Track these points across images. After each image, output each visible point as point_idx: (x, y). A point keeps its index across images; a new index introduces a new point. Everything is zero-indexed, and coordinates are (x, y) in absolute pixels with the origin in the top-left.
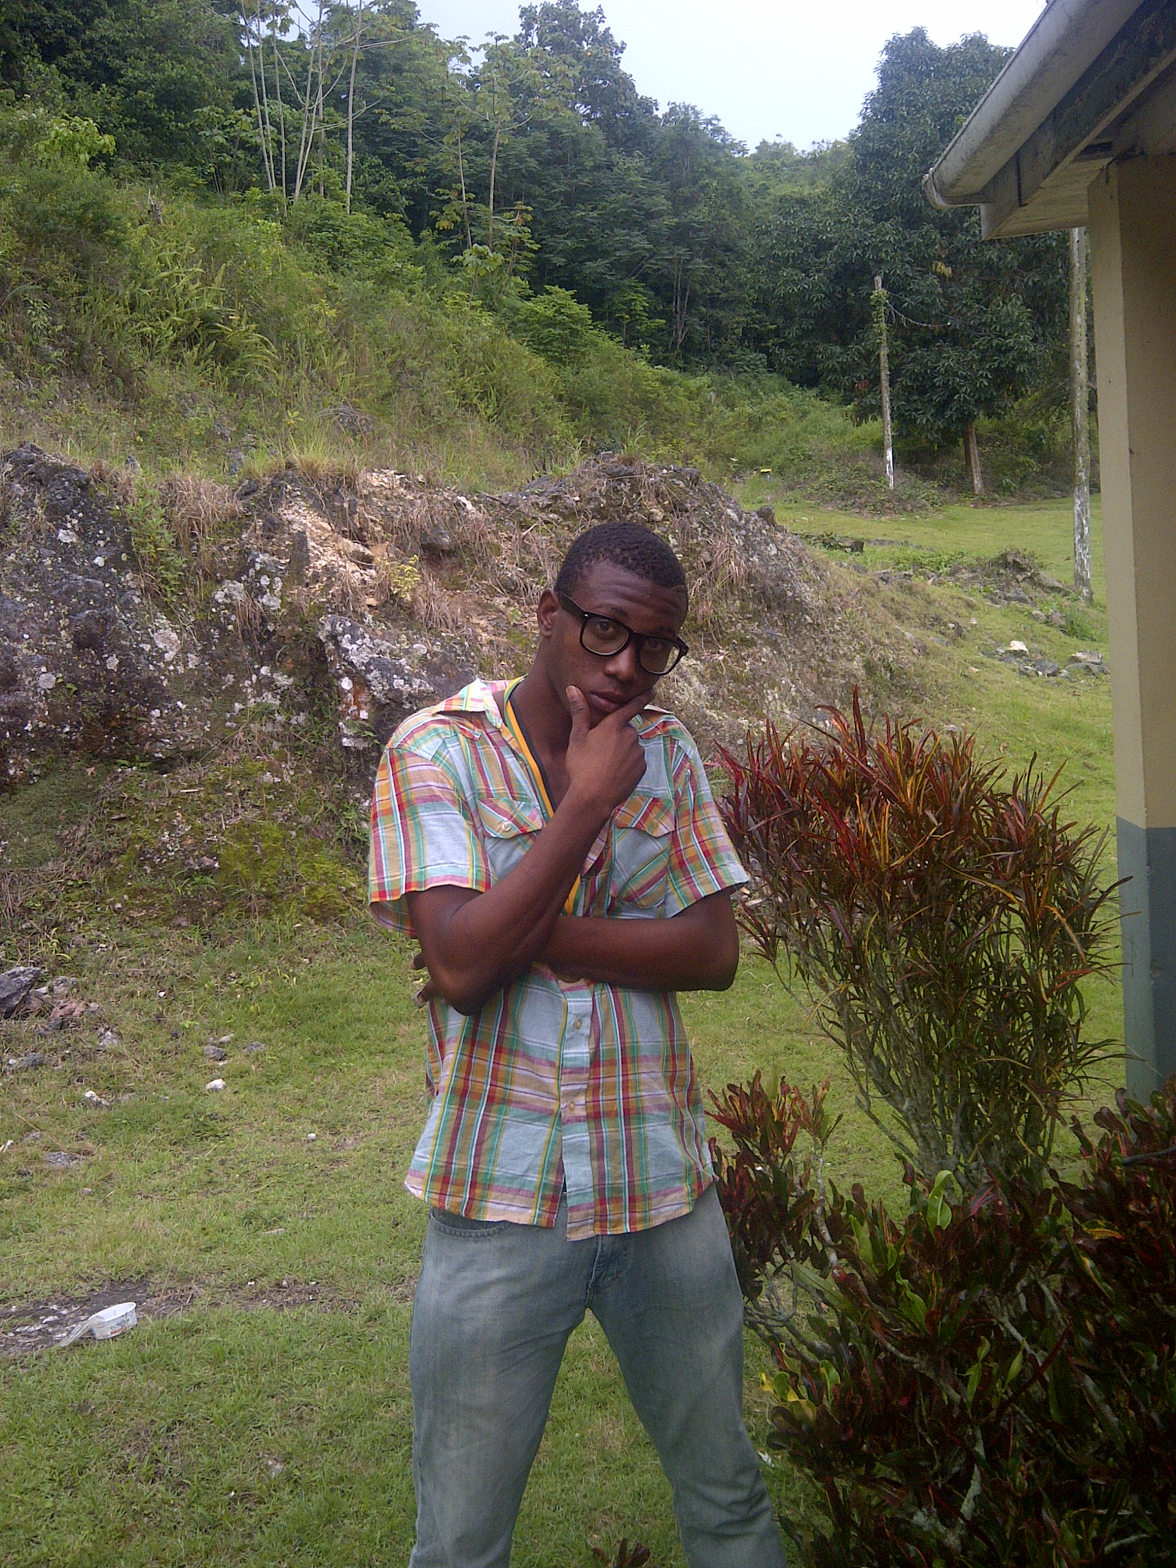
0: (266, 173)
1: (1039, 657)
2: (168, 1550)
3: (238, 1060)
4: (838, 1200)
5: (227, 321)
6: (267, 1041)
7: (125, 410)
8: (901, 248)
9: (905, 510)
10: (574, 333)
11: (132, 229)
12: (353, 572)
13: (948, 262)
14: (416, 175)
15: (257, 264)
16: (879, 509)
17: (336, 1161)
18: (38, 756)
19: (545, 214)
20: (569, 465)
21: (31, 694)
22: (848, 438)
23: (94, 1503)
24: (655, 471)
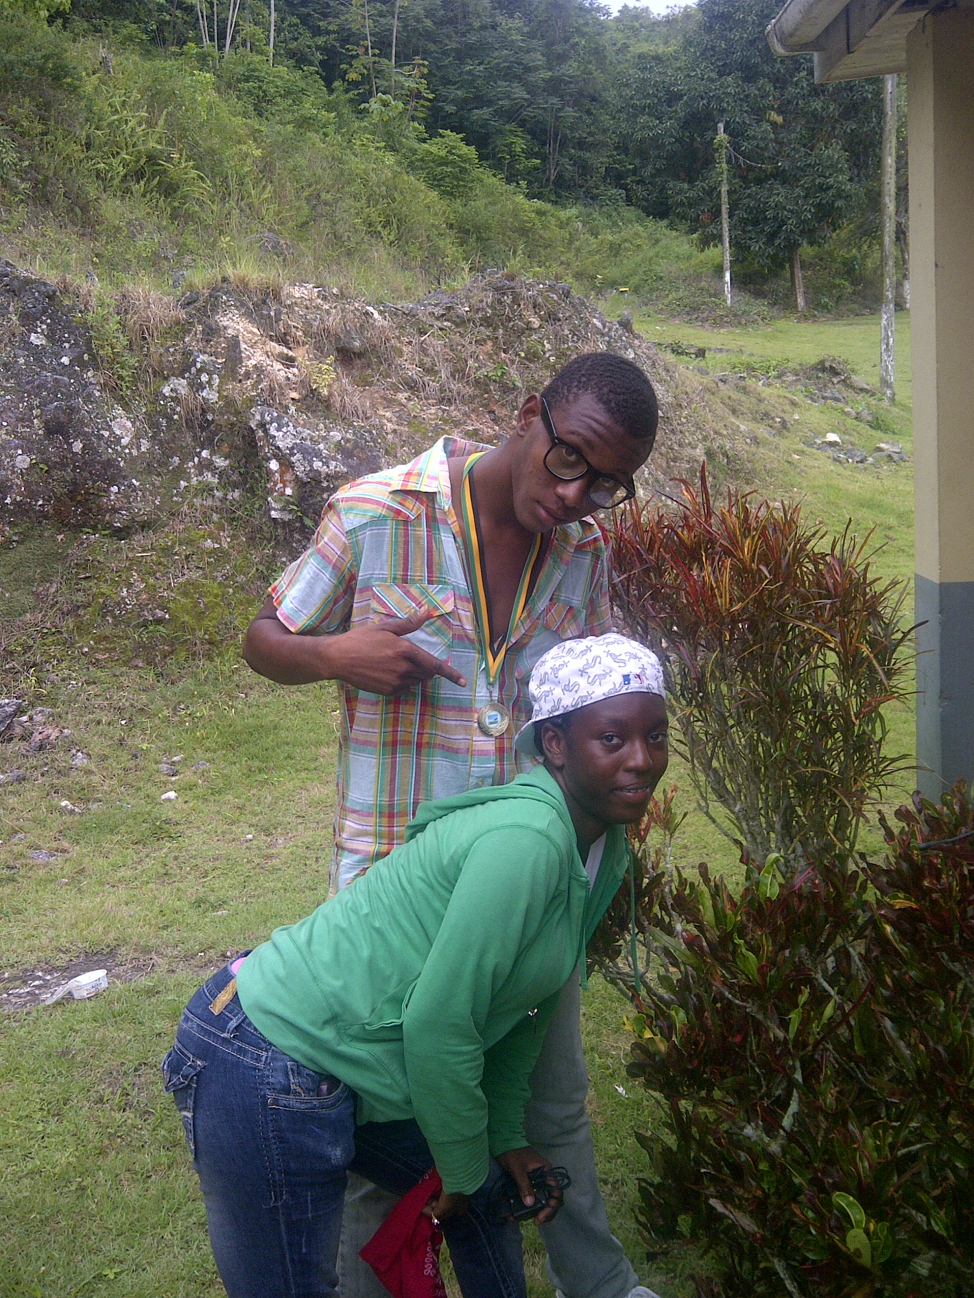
0: (200, 30)
1: (850, 447)
2: (137, 1164)
3: (187, 776)
4: (683, 882)
5: (169, 159)
6: (211, 761)
7: (83, 235)
8: (740, 99)
9: (740, 323)
10: (463, 170)
11: (86, 78)
12: (279, 370)
13: (780, 112)
14: (328, 32)
15: (194, 109)
16: (718, 323)
17: (269, 857)
18: (16, 525)
19: (439, 68)
20: (460, 280)
21: (9, 472)
22: (693, 262)
23: (76, 1127)
24: (533, 286)
